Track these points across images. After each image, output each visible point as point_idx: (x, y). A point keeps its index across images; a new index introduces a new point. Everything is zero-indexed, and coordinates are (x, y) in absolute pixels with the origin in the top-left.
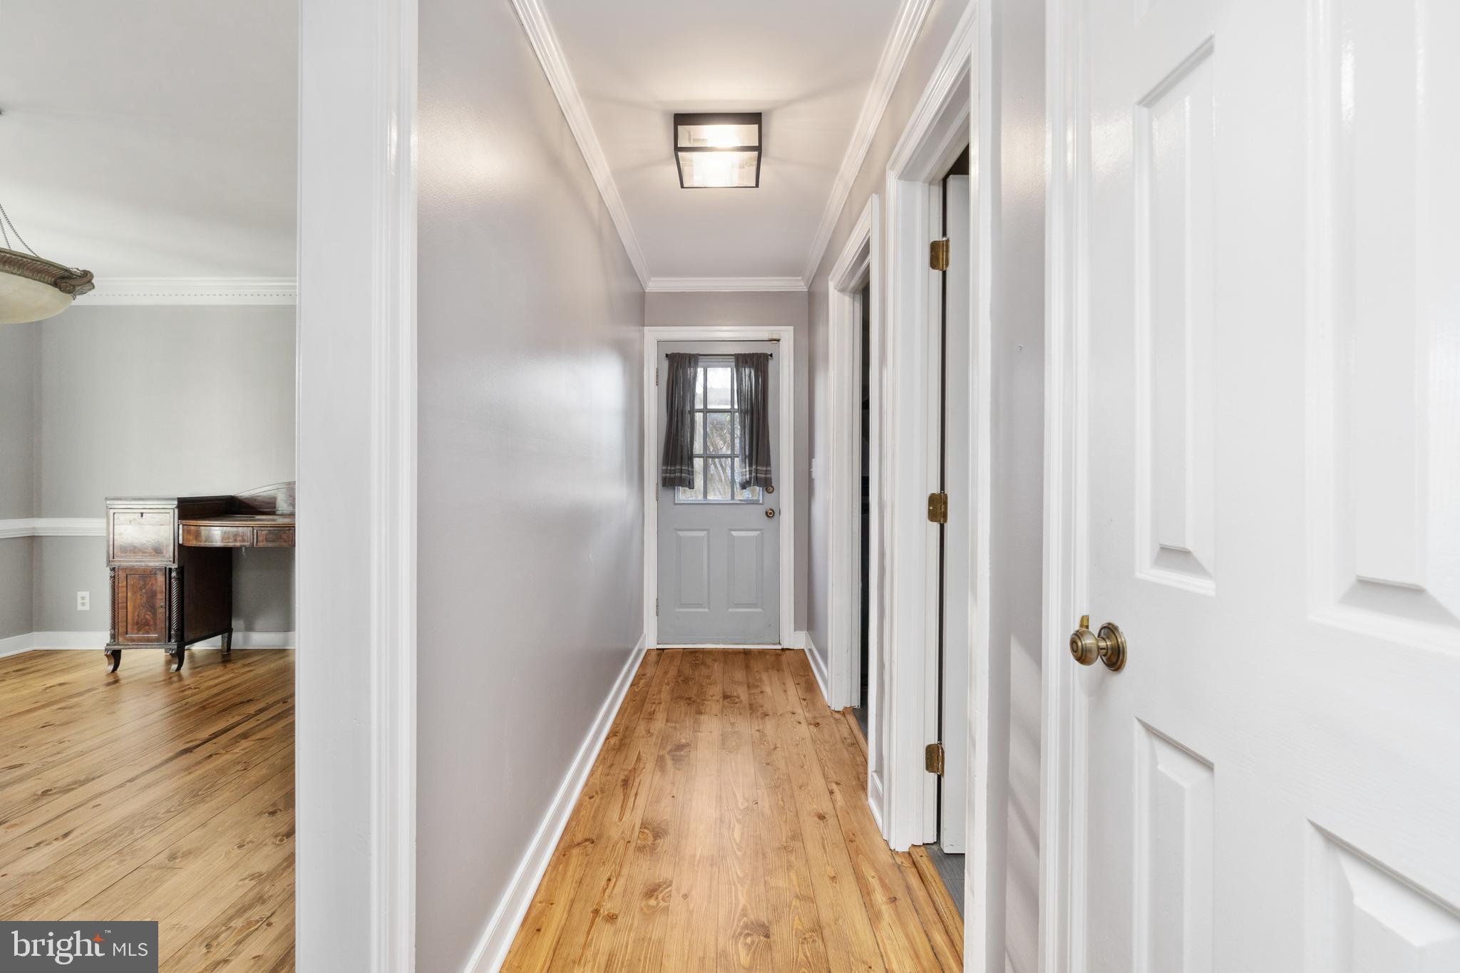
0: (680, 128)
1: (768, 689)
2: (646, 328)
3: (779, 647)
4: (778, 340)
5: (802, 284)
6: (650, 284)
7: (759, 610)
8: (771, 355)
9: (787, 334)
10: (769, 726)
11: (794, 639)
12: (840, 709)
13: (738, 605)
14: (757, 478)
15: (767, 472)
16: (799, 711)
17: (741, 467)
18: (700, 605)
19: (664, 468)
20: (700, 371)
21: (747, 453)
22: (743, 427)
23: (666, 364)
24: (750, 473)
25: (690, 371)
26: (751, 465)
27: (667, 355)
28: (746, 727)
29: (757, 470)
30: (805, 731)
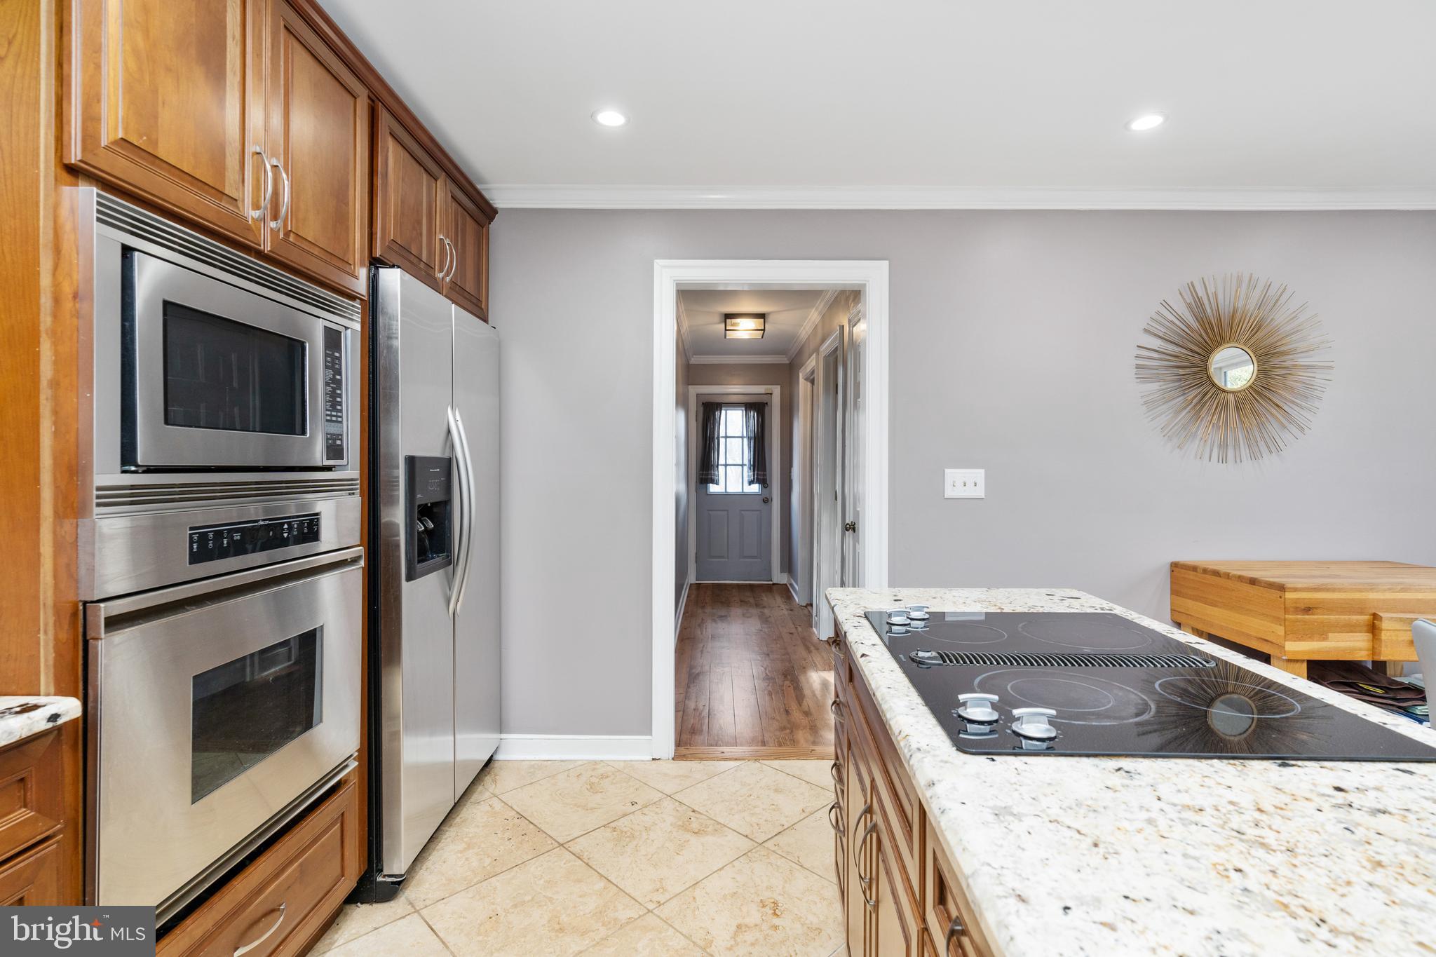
0: (728, 320)
1: (765, 599)
2: (690, 387)
3: (771, 583)
4: (771, 394)
5: (786, 359)
6: (693, 359)
7: (759, 560)
8: (767, 403)
9: (776, 390)
10: (766, 611)
11: (779, 577)
12: (805, 605)
13: (745, 557)
14: (758, 479)
15: (765, 475)
16: (783, 606)
17: (748, 472)
18: (723, 557)
19: (701, 472)
20: (723, 412)
21: (752, 463)
22: (750, 448)
23: (701, 409)
24: (754, 476)
25: (717, 413)
26: (754, 471)
27: (703, 404)
28: (754, 611)
29: (757, 474)
30: (785, 612)
